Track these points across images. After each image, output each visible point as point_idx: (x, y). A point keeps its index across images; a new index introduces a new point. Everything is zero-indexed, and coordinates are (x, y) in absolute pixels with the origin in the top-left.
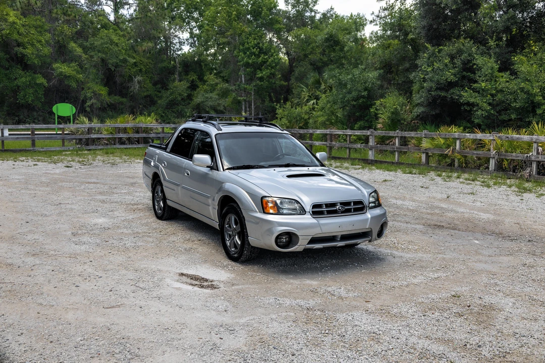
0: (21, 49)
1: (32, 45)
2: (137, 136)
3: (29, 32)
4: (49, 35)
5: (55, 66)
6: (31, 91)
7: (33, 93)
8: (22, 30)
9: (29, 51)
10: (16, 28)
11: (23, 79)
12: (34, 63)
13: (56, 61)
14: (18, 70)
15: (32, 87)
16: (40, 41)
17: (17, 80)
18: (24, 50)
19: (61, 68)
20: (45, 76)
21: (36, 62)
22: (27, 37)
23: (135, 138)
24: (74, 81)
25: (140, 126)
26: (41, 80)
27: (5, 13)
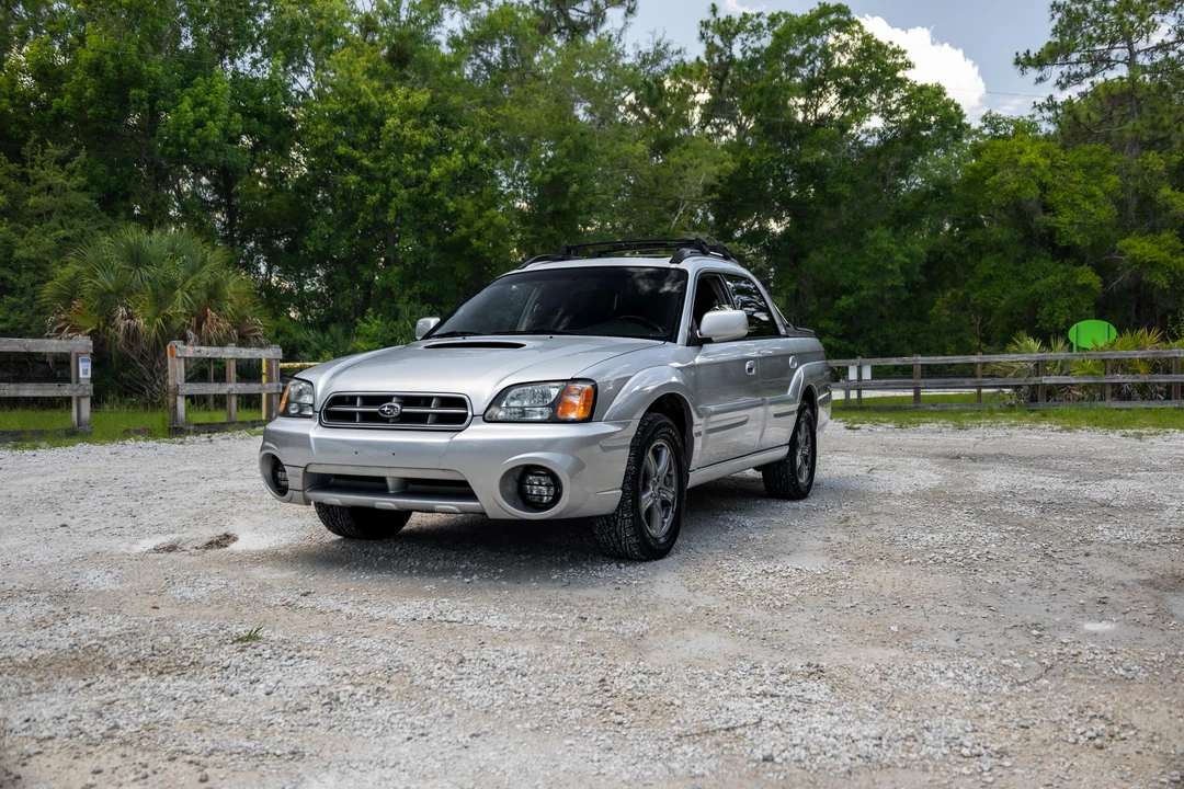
0: (1048, 218)
1: (1073, 205)
2: (1162, 379)
3: (1068, 180)
4: (1115, 179)
5: (1121, 244)
6: (1065, 302)
7: (1069, 308)
8: (1048, 178)
9: (1063, 220)
10: (1034, 177)
11: (1050, 280)
12: (1074, 244)
13: (1127, 234)
14: (1042, 260)
15: (1069, 295)
16: (1089, 196)
17: (1037, 283)
18: (1054, 219)
19: (1134, 247)
20: (1099, 269)
21: (1078, 241)
22: (1063, 191)
23: (1159, 384)
24: (1162, 274)
25: (1172, 355)
26: (1087, 276)
27: (1016, 150)
